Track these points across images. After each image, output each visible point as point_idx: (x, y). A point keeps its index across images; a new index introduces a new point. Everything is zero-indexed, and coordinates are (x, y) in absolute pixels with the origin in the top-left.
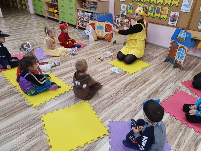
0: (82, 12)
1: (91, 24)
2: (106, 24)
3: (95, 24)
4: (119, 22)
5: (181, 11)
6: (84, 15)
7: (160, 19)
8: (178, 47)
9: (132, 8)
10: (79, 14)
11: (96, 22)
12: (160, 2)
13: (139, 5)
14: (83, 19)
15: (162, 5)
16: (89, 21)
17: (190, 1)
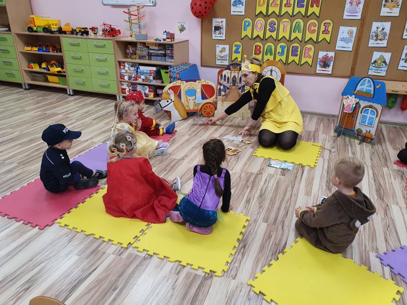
0: (132, 66)
1: (171, 88)
2: (202, 85)
3: (179, 86)
4: (228, 78)
5: (337, 48)
6: (137, 72)
7: (299, 65)
8: (360, 108)
9: (240, 50)
10: (123, 71)
11: (183, 83)
12: (296, 37)
13: (256, 44)
14: (134, 80)
15: (301, 42)
16: (152, 83)
17: (351, 33)
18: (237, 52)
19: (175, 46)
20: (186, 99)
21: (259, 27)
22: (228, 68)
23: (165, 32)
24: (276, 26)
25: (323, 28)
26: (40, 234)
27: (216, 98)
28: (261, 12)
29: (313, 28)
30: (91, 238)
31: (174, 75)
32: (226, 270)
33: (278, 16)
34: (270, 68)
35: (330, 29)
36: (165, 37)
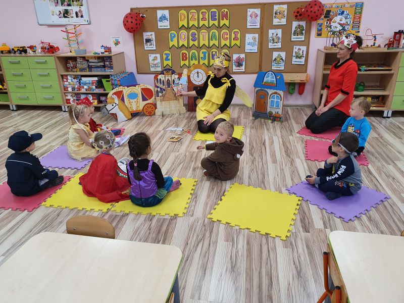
0: (74, 78)
1: (115, 93)
2: (142, 89)
3: (122, 91)
4: (163, 81)
5: (246, 51)
6: (80, 83)
8: (268, 95)
9: (170, 57)
10: (67, 83)
11: (125, 88)
12: (214, 44)
13: (182, 52)
14: (77, 91)
15: (218, 47)
16: (95, 92)
17: (254, 39)
18: (167, 59)
19: (113, 58)
20: (129, 102)
21: (183, 38)
22: (162, 73)
23: (103, 46)
24: (197, 36)
25: (233, 36)
26: (31, 215)
27: (155, 99)
28: (183, 26)
29: (226, 36)
30: (76, 210)
31: (116, 82)
32: (185, 212)
33: (197, 28)
34: (196, 70)
35: (239, 36)
36: (103, 50)
